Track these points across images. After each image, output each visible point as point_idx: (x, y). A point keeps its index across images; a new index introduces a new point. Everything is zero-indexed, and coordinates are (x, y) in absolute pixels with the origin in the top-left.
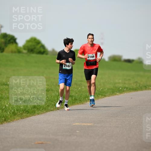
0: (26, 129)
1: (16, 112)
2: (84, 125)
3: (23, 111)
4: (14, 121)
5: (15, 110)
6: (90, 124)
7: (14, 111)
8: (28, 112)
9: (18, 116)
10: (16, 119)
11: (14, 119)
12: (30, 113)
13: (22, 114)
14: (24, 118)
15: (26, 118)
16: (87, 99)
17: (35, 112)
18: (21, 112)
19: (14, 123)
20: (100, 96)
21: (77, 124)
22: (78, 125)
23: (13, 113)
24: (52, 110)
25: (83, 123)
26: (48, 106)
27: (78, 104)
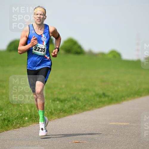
0: (63, 128)
1: (53, 111)
2: (120, 125)
3: (60, 111)
4: (51, 120)
5: (53, 109)
6: (126, 124)
7: (51, 110)
8: (65, 112)
9: (55, 115)
10: (53, 118)
11: (52, 118)
12: (67, 113)
13: (59, 113)
14: (61, 118)
15: (63, 117)
16: (123, 99)
17: (72, 112)
18: (58, 112)
19: (52, 123)
20: (136, 96)
21: (113, 123)
22: (115, 125)
23: (50, 112)
24: (88, 110)
25: (119, 122)
26: (85, 106)
27: (114, 103)
